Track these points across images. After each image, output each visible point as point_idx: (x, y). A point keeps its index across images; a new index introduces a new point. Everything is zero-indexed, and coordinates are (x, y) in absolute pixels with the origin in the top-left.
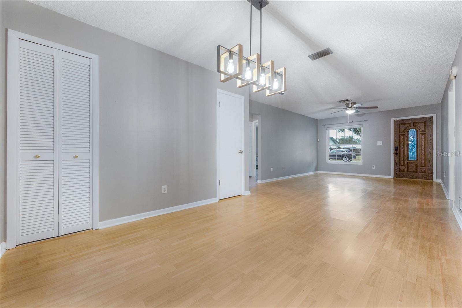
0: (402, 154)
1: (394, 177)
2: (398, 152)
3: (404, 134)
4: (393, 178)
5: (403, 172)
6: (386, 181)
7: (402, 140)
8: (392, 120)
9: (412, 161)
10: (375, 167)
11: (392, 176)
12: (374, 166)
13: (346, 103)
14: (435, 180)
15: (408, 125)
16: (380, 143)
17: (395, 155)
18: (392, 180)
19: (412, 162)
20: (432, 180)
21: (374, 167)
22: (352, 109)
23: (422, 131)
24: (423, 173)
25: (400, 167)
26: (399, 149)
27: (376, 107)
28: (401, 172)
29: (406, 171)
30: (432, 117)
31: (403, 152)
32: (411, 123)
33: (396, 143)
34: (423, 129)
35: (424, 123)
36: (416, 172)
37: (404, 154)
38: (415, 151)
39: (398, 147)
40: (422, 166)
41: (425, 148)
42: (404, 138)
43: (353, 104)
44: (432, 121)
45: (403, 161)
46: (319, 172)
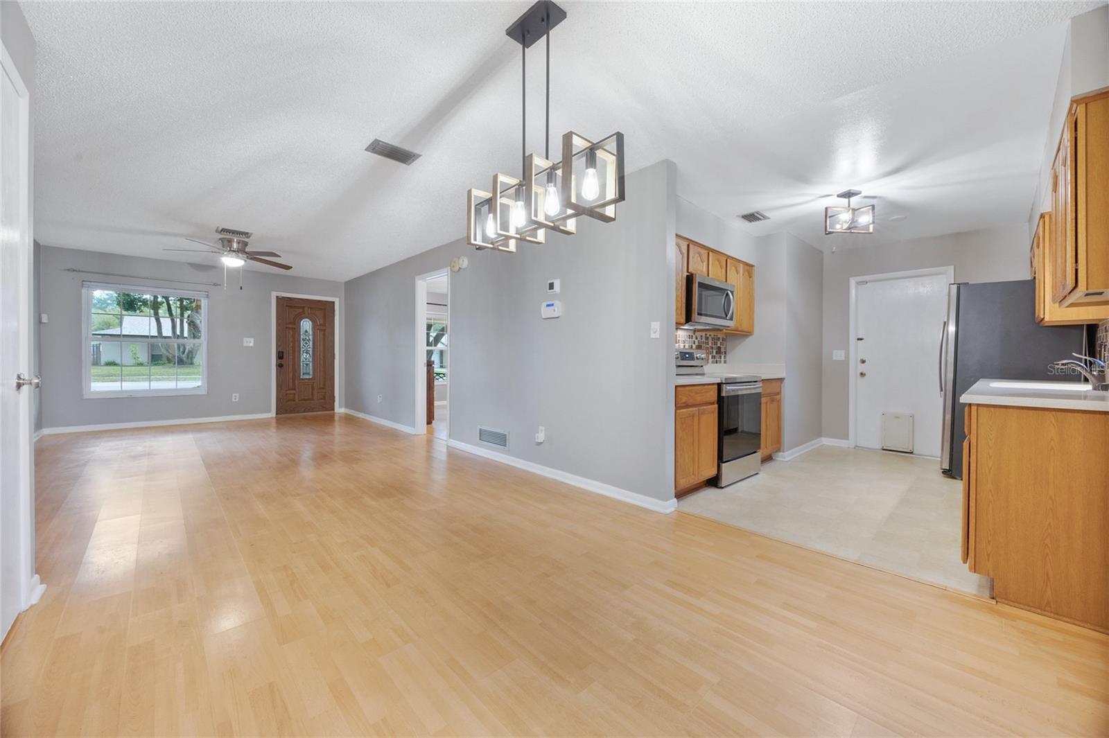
0: (291, 367)
1: (277, 414)
2: (283, 362)
3: (294, 326)
4: (276, 417)
5: (293, 402)
6: (261, 425)
7: (291, 339)
8: (274, 294)
9: (306, 379)
10: (237, 398)
11: (273, 414)
12: (237, 395)
13: (222, 236)
14: (339, 409)
15: (300, 310)
16: (249, 342)
17: (279, 368)
18: (274, 421)
19: (306, 381)
20: (333, 410)
21: (235, 397)
22: (238, 257)
23: (320, 325)
24: (322, 401)
25: (288, 392)
26: (286, 357)
27: (288, 268)
28: (290, 402)
29: (297, 401)
30: (334, 302)
31: (291, 363)
32: (304, 307)
33: (279, 344)
34: (322, 322)
35: (323, 312)
36: (313, 400)
37: (294, 365)
38: (311, 360)
39: (285, 351)
40: (320, 388)
41: (324, 358)
42: (293, 336)
43: (240, 245)
44: (334, 311)
45: (291, 381)
46: (46, 431)
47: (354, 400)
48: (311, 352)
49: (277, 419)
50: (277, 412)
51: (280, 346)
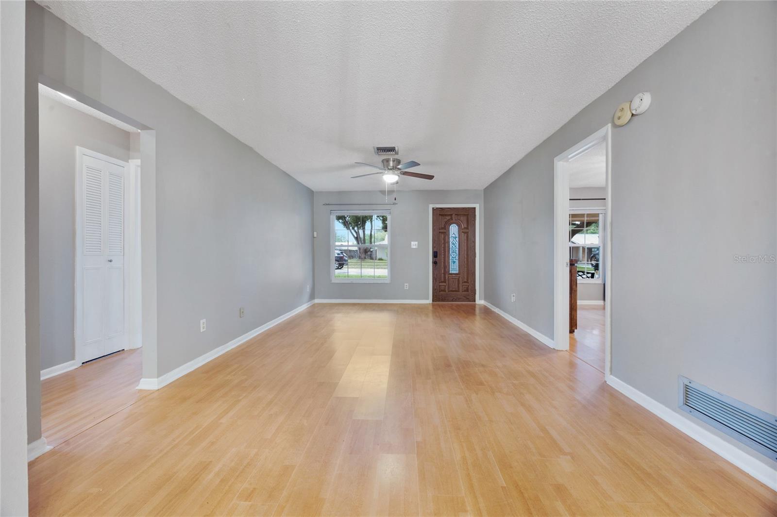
1: (433, 301)
2: (437, 259)
3: (445, 231)
4: (432, 303)
5: (444, 293)
7: (442, 242)
8: (431, 206)
9: (454, 274)
11: (430, 301)
12: (408, 284)
13: (382, 158)
14: (480, 301)
15: (450, 217)
16: (414, 244)
17: (434, 265)
18: (431, 308)
19: (454, 275)
20: (475, 301)
21: (406, 286)
22: (394, 174)
23: (465, 228)
24: (465, 293)
25: (441, 284)
26: (439, 256)
27: (430, 177)
28: (441, 293)
29: (447, 291)
30: (475, 208)
31: (443, 260)
32: (452, 215)
33: (435, 245)
34: (466, 226)
35: (466, 217)
36: (458, 291)
37: (444, 263)
38: (457, 258)
39: (438, 252)
40: (465, 282)
41: (467, 255)
42: (444, 237)
43: (395, 162)
44: (475, 215)
45: (443, 275)
46: (317, 301)
47: (492, 295)
48: (457, 252)
49: (433, 305)
50: (433, 299)
51: (435, 247)
